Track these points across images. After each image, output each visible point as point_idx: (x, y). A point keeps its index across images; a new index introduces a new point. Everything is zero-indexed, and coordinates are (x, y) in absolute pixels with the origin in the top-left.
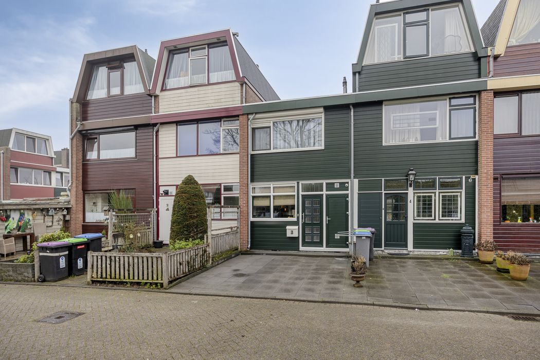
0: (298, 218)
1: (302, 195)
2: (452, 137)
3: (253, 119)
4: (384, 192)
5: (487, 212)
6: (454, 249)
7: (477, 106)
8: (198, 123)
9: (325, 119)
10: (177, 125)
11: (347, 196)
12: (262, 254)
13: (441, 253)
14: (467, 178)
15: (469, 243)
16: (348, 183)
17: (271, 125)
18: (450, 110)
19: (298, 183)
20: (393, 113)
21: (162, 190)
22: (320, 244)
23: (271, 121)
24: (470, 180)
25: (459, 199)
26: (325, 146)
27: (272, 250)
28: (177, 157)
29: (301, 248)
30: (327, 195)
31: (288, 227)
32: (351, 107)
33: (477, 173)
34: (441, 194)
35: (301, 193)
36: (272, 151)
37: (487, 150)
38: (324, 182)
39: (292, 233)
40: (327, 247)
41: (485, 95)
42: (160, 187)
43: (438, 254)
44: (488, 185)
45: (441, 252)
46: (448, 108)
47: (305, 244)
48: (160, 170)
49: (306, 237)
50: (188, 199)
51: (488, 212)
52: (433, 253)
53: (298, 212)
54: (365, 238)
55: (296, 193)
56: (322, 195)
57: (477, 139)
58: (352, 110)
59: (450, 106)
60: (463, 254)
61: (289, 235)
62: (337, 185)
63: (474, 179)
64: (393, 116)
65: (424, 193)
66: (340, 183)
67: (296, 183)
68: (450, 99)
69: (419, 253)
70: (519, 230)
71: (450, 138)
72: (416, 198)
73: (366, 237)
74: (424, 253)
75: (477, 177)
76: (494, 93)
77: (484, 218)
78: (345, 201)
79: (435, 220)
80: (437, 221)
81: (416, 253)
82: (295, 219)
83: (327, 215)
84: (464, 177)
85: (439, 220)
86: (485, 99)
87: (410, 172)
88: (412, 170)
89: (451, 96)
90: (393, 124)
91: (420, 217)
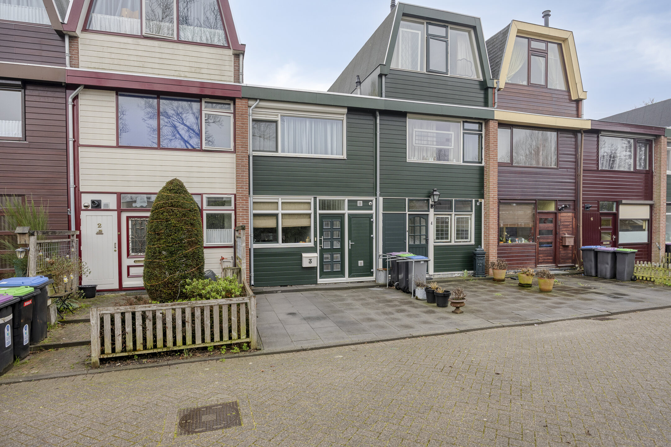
0: (315, 242)
1: (320, 214)
2: (465, 160)
3: (256, 107)
4: (408, 213)
6: (468, 270)
7: (483, 133)
8: (158, 98)
9: (347, 123)
10: (117, 94)
11: (371, 216)
12: (276, 292)
13: (456, 275)
14: (476, 201)
15: (482, 264)
16: (372, 201)
17: (279, 119)
18: (464, 133)
19: (315, 198)
20: (415, 128)
21: (86, 200)
22: (341, 273)
23: (279, 114)
24: (478, 204)
25: (469, 221)
26: (347, 155)
27: (281, 286)
28: (118, 147)
29: (320, 281)
30: (349, 215)
31: (304, 255)
32: (378, 113)
33: (483, 198)
34: (456, 217)
35: (319, 212)
36: (280, 154)
37: (493, 176)
38: (346, 199)
39: (310, 262)
40: (349, 276)
41: (492, 124)
42: (82, 195)
43: (454, 276)
44: (494, 209)
45: (457, 274)
46: (462, 131)
47: (324, 274)
48: (81, 166)
49: (325, 267)
51: (494, 234)
52: (450, 276)
53: (315, 236)
55: (312, 211)
56: (344, 214)
57: (483, 164)
58: (378, 118)
59: (464, 129)
60: (474, 275)
61: (305, 264)
62: (360, 203)
63: (481, 203)
64: (416, 131)
65: (443, 215)
66: (364, 201)
67: (313, 199)
68: (464, 122)
69: (438, 276)
70: (511, 249)
71: (464, 162)
72: (435, 220)
73: (424, 261)
74: (443, 276)
75: (483, 201)
76: (498, 123)
77: (491, 239)
78: (368, 222)
79: (450, 242)
80: (453, 243)
81: (436, 277)
82: (311, 244)
83: (349, 238)
84: (474, 200)
85: (455, 242)
86: (492, 128)
87: (435, 193)
88: (436, 191)
89: (465, 120)
90: (415, 140)
91: (439, 239)
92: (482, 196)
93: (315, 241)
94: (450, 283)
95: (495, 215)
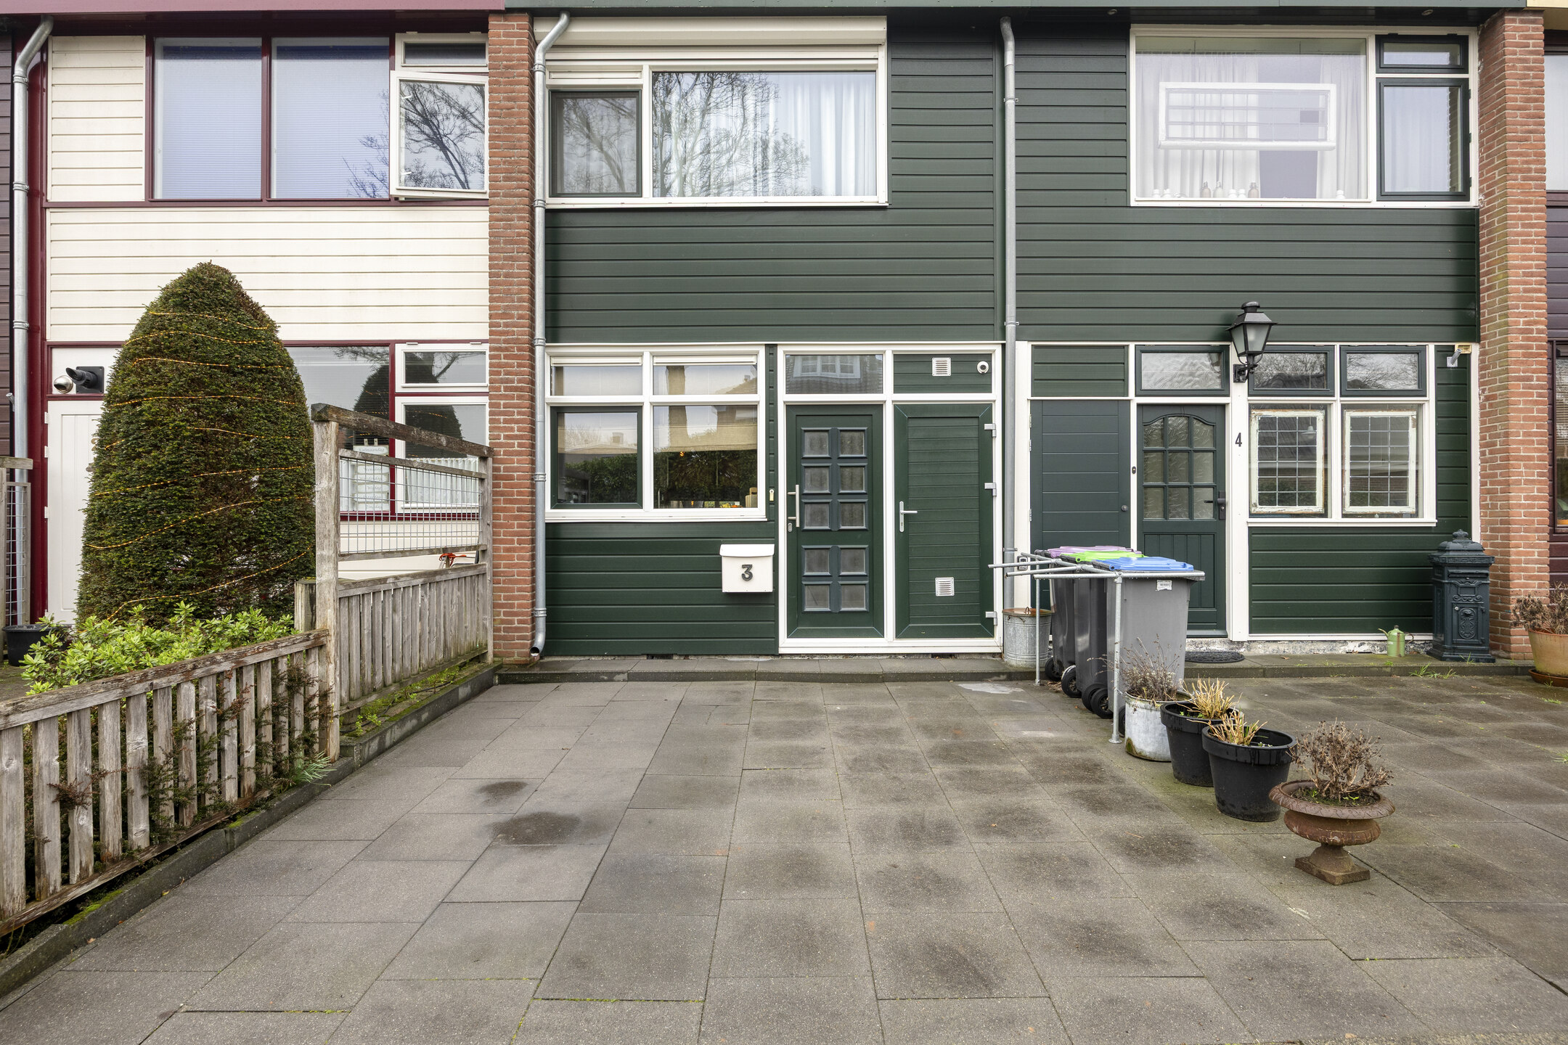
0: (772, 506)
1: (790, 407)
2: (1388, 189)
3: (555, 47)
4: (1135, 400)
5: (1527, 482)
6: (1407, 628)
7: (1473, 76)
8: (264, 51)
9: (892, 76)
10: (151, 52)
11: (984, 412)
12: (611, 677)
13: (1351, 647)
14: (1443, 353)
15: (1476, 606)
16: (988, 357)
17: (645, 81)
18: (1381, 85)
19: (771, 350)
20: (1168, 80)
21: (61, 365)
22: (870, 622)
23: (646, 65)
24: (1451, 363)
25: (1412, 432)
26: (892, 191)
27: (652, 656)
28: (151, 202)
29: (787, 644)
30: (900, 410)
31: (725, 550)
32: (1007, 28)
34: (1349, 415)
35: (783, 397)
36: (649, 199)
37: (1524, 242)
38: (887, 352)
39: (748, 576)
40: (901, 632)
41: (1515, 29)
42: (56, 352)
43: (1341, 650)
44: (1530, 379)
45: (1354, 643)
46: (1373, 75)
47: (802, 623)
49: (808, 593)
50: (196, 383)
51: (1533, 482)
52: (1322, 649)
53: (772, 483)
54: (1168, 586)
55: (760, 397)
56: (879, 407)
57: (1474, 200)
58: (1010, 45)
59: (1381, 67)
60: (1436, 651)
61: (732, 582)
62: (941, 367)
63: (1465, 359)
64: (1169, 91)
65: (1288, 408)
66: (957, 358)
67: (762, 351)
68: (1381, 41)
69: (1271, 649)
71: (1382, 195)
72: (1255, 426)
73: (1175, 580)
74: (1289, 650)
75: (1475, 350)
76: (1545, 32)
77: (1520, 506)
78: (974, 434)
79: (1324, 515)
80: (1336, 519)
81: (1260, 650)
82: (757, 513)
83: (900, 495)
84: (1431, 349)
85: (1344, 516)
86: (1517, 45)
87: (1250, 317)
88: (1255, 309)
89: (1385, 30)
90: (1168, 123)
91: (1272, 503)
92: (1471, 330)
93: (768, 503)
94: (1321, 680)
95: (1536, 403)
